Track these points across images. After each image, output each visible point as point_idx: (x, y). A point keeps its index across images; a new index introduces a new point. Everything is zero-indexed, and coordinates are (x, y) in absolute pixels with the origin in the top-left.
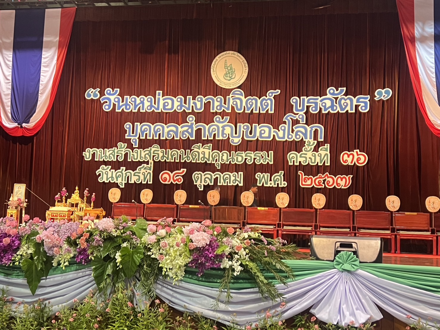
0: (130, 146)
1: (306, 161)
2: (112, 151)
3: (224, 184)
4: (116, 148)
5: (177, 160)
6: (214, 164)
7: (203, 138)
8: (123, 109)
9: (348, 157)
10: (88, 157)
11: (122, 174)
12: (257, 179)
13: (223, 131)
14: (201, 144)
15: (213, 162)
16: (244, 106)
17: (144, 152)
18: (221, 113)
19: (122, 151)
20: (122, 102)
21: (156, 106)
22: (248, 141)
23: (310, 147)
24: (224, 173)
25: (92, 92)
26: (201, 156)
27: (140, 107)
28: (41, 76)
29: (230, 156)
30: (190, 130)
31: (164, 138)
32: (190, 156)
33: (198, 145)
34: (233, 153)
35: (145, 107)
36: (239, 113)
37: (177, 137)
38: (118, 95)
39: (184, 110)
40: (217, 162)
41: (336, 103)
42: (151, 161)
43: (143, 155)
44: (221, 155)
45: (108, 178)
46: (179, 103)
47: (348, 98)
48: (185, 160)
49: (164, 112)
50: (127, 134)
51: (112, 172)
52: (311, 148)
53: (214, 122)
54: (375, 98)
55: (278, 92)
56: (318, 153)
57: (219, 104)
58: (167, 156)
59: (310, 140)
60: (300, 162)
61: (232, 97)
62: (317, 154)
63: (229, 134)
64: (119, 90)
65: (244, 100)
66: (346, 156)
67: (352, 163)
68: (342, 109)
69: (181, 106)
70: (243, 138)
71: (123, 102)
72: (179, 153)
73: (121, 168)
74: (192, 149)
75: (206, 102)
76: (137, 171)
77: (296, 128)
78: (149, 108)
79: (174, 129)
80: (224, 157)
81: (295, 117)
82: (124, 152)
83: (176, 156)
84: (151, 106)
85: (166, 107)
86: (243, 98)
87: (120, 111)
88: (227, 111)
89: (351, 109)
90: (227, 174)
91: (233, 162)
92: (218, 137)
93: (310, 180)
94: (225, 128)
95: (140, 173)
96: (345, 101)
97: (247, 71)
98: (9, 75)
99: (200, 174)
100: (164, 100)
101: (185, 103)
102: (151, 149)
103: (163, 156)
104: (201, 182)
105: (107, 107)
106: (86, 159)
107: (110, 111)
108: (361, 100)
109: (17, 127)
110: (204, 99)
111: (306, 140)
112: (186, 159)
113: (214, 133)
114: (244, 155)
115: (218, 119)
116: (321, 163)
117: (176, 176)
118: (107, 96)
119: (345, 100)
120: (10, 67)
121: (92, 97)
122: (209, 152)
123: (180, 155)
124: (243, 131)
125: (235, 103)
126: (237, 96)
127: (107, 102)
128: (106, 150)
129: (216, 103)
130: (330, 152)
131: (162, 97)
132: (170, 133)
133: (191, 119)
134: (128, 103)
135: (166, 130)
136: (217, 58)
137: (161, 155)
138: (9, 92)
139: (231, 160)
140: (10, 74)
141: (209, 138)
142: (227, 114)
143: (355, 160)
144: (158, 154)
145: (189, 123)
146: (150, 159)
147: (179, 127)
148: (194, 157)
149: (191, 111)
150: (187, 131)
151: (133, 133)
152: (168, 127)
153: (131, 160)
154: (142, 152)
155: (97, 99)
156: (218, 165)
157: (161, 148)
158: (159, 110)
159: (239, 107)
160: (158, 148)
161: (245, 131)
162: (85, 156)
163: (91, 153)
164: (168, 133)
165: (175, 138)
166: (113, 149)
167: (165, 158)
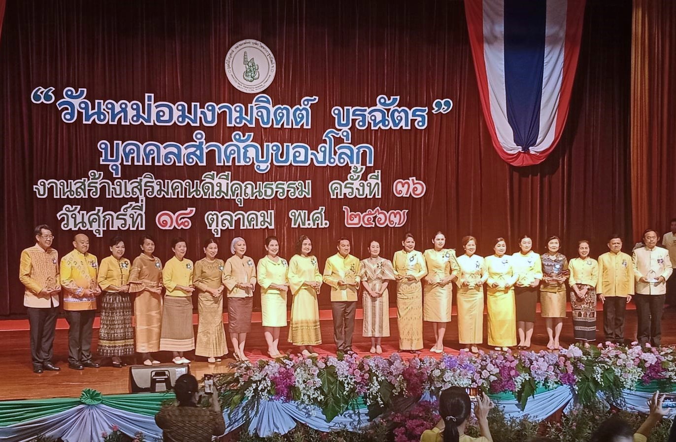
0: (108, 176)
1: (352, 193)
2: (80, 184)
3: (249, 228)
4: (87, 179)
5: (182, 195)
6: (235, 199)
7: (217, 164)
8: (94, 120)
9: (403, 187)
10: (42, 193)
11: (99, 217)
12: (291, 219)
13: (245, 153)
14: (215, 173)
15: (232, 198)
16: (272, 119)
17: (131, 184)
18: (241, 128)
19: (96, 183)
20: (92, 110)
21: (146, 116)
22: (278, 166)
23: (357, 174)
24: (249, 213)
25: (42, 93)
26: (216, 189)
27: (121, 117)
29: (256, 188)
30: (198, 153)
31: (161, 164)
32: (201, 190)
33: (211, 173)
34: (260, 184)
35: (129, 117)
36: (265, 129)
37: (180, 162)
38: (84, 99)
39: (188, 122)
40: (239, 197)
41: (388, 117)
42: (142, 197)
43: (129, 189)
44: (244, 188)
45: (77, 223)
46: (180, 113)
47: (403, 111)
48: (193, 196)
49: (158, 126)
50: (103, 158)
51: (83, 214)
52: (359, 176)
53: (232, 141)
54: (434, 111)
55: (315, 99)
56: (367, 182)
57: (238, 115)
58: (166, 190)
59: (357, 165)
60: (345, 194)
61: (255, 105)
62: (365, 183)
63: (253, 158)
64: (85, 90)
65: (272, 110)
66: (400, 186)
67: (407, 194)
68: (395, 125)
69: (183, 116)
70: (272, 163)
71: (93, 108)
72: (184, 185)
73: (97, 208)
74: (203, 179)
75: (219, 112)
76: (122, 212)
77: (339, 149)
78: (135, 119)
80: (248, 190)
81: (338, 134)
82: (100, 184)
83: (180, 189)
84: (138, 116)
85: (162, 119)
86: (270, 106)
87: (90, 122)
88: (250, 126)
89: (407, 125)
90: (252, 214)
91: (260, 196)
92: (239, 161)
93: (358, 217)
94: (248, 149)
95: (125, 215)
96: (398, 115)
97: (275, 68)
99: (215, 214)
100: (157, 107)
101: (190, 112)
102: (141, 180)
103: (160, 190)
104: (217, 226)
105: (68, 117)
106: (38, 196)
107: (73, 123)
108: (418, 113)
110: (217, 108)
111: (353, 166)
112: (195, 193)
113: (234, 156)
114: (274, 187)
115: (237, 137)
116: (370, 195)
117: (180, 220)
118: (67, 99)
119: (400, 113)
121: (43, 100)
122: (228, 183)
123: (186, 189)
124: (272, 154)
125: (260, 114)
126: (262, 104)
127: (67, 109)
128: (71, 182)
129: (235, 114)
130: (382, 181)
131: (154, 103)
132: (169, 156)
133: (199, 136)
134: (102, 111)
135: (163, 152)
137: (157, 188)
139: (257, 193)
141: (226, 164)
142: (250, 130)
143: (411, 190)
144: (152, 187)
145: (196, 142)
146: (141, 195)
147: (183, 148)
148: (206, 191)
149: (198, 124)
150: (194, 153)
151: (112, 156)
152: (165, 148)
153: (110, 197)
154: (128, 185)
155: (51, 104)
156: (241, 202)
157: (155, 179)
158: (150, 122)
159: (265, 120)
160: (152, 178)
161: (274, 153)
162: (37, 191)
163: (47, 186)
164: (166, 156)
165: (177, 164)
166: (82, 181)
167: (163, 193)
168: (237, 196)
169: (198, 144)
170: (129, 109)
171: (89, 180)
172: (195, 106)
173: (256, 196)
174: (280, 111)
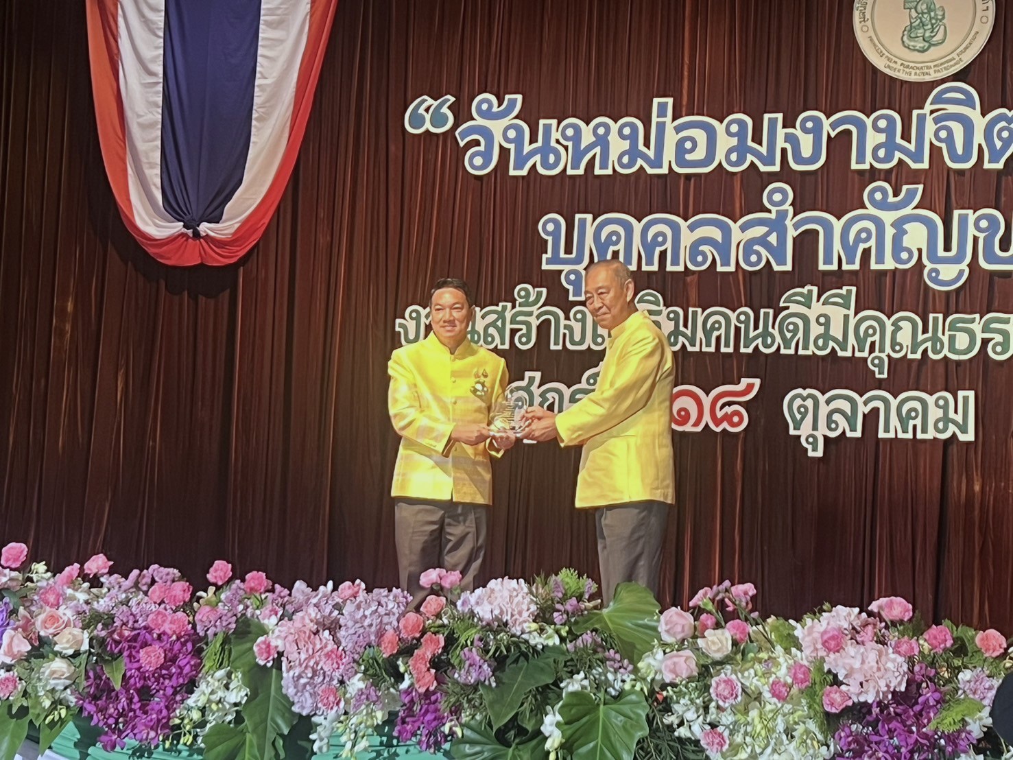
0: (559, 297)
2: (495, 316)
3: (901, 435)
4: (509, 305)
5: (727, 345)
6: (865, 359)
7: (822, 267)
8: (534, 165)
10: (412, 335)
11: (531, 395)
13: (897, 240)
14: (815, 289)
15: (858, 354)
16: (980, 146)
18: (889, 171)
19: (530, 314)
20: (531, 143)
21: (651, 153)
22: (993, 274)
24: (903, 396)
25: (427, 110)
26: (815, 330)
27: (594, 156)
28: (259, 59)
29: (925, 331)
30: (773, 239)
31: (681, 268)
32: (776, 333)
33: (805, 290)
34: (935, 320)
35: (613, 156)
36: (961, 172)
37: (726, 262)
38: (516, 117)
39: (752, 163)
40: (877, 353)
44: (889, 329)
46: (734, 141)
48: (757, 348)
49: (679, 175)
50: (549, 255)
53: (864, 207)
57: (882, 138)
58: (689, 332)
61: (932, 112)
63: (920, 250)
64: (519, 97)
65: (980, 123)
69: (742, 149)
70: (974, 265)
71: (533, 140)
72: (734, 321)
73: (528, 374)
74: (782, 304)
75: (833, 134)
76: (583, 385)
78: (625, 160)
79: (716, 234)
80: (903, 334)
82: (538, 317)
83: (723, 331)
84: (633, 153)
85: (688, 157)
86: (974, 114)
87: (524, 172)
88: (914, 166)
90: (912, 399)
91: (935, 352)
92: (880, 260)
94: (905, 227)
97: (991, 14)
98: (154, 60)
99: (810, 396)
100: (678, 129)
101: (757, 139)
104: (815, 427)
105: (478, 161)
107: (488, 175)
109: (183, 235)
110: (826, 123)
112: (759, 341)
113: (866, 245)
114: (977, 327)
115: (878, 196)
117: (722, 407)
118: (479, 121)
120: (159, 29)
121: (428, 126)
122: (846, 317)
123: (738, 329)
124: (976, 239)
125: (943, 134)
126: (952, 109)
127: (477, 143)
129: (873, 138)
131: (674, 119)
132: (701, 248)
133: (777, 197)
134: (553, 143)
135: (687, 238)
137: (668, 327)
138: (157, 116)
139: (929, 344)
140: (158, 57)
141: (845, 267)
142: (914, 177)
145: (770, 211)
147: (735, 227)
148: (789, 335)
149: (776, 168)
150: (763, 241)
151: (568, 250)
152: (692, 228)
153: (560, 347)
155: (444, 134)
156: (881, 366)
157: (666, 305)
158: (661, 167)
159: (960, 151)
160: (657, 303)
161: (981, 236)
162: (401, 330)
163: (424, 321)
164: (695, 248)
165: (719, 269)
166: (499, 308)
167: (681, 339)
168: (872, 350)
169: (773, 216)
170: (613, 138)
171: (514, 307)
172: (773, 123)
173: (925, 351)
174: (1003, 124)
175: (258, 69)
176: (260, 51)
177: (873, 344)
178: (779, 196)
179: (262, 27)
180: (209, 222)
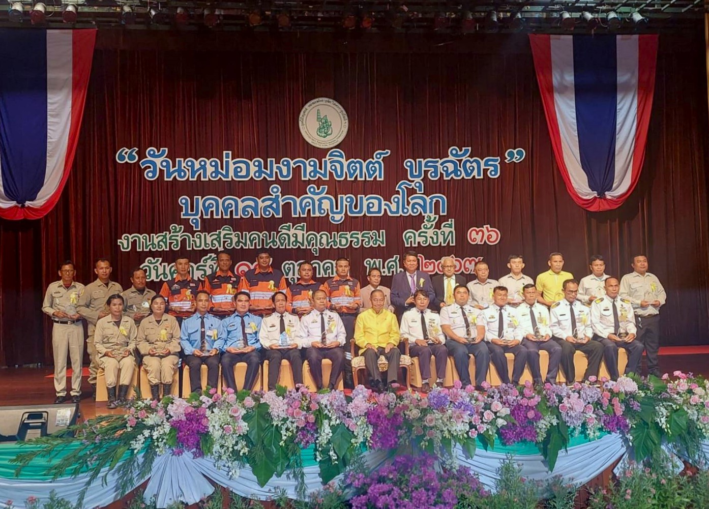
0: (189, 229)
1: (426, 241)
2: (162, 237)
3: (324, 276)
4: (168, 233)
6: (310, 249)
7: (293, 216)
8: (175, 177)
9: (477, 234)
10: (125, 246)
12: (366, 267)
13: (320, 206)
14: (291, 224)
15: (308, 247)
16: (346, 173)
17: (210, 236)
18: (315, 181)
19: (178, 236)
20: (173, 167)
21: (224, 172)
22: (352, 217)
23: (431, 223)
24: (324, 262)
25: (126, 153)
26: (293, 239)
27: (200, 173)
28: (48, 131)
29: (331, 238)
30: (274, 206)
31: (239, 217)
32: (278, 241)
33: (287, 225)
34: (334, 234)
35: (208, 174)
36: (339, 181)
37: (257, 215)
38: (166, 157)
39: (264, 177)
40: (315, 247)
41: (460, 167)
43: (209, 241)
44: (319, 238)
45: (159, 274)
46: (257, 169)
47: (475, 161)
49: (236, 181)
50: (184, 212)
51: (164, 266)
52: (432, 225)
53: (307, 194)
54: (506, 161)
55: (387, 152)
56: (441, 230)
57: (312, 168)
58: (244, 241)
59: (430, 215)
60: (419, 243)
61: (329, 159)
62: (439, 232)
63: (328, 210)
64: (167, 149)
65: (345, 164)
66: (474, 233)
67: (481, 241)
68: (468, 174)
69: (260, 172)
70: (346, 214)
72: (261, 237)
74: (279, 230)
75: (294, 167)
76: (202, 263)
77: (412, 199)
78: (214, 175)
79: (252, 203)
80: (323, 240)
81: (410, 185)
82: (181, 237)
83: (257, 240)
84: (217, 172)
85: (239, 174)
86: (343, 160)
87: (171, 179)
88: (324, 179)
89: (479, 174)
90: (328, 263)
91: (335, 246)
92: (314, 213)
93: (432, 264)
94: (323, 201)
95: (206, 266)
96: (470, 165)
97: (347, 124)
99: (291, 263)
100: (234, 163)
101: (266, 168)
102: (220, 232)
103: (239, 242)
105: (150, 175)
106: (123, 250)
107: (155, 180)
108: (490, 163)
109: (16, 206)
110: (292, 163)
111: (426, 215)
112: (271, 244)
113: (309, 208)
114: (348, 236)
115: (312, 190)
116: (444, 243)
118: (149, 158)
119: (471, 163)
121: (127, 160)
122: (303, 234)
123: (263, 240)
124: (346, 205)
125: (333, 168)
126: (336, 158)
127: (149, 167)
128: (153, 236)
129: (309, 168)
130: (455, 229)
131: (232, 159)
132: (247, 209)
134: (183, 168)
135: (241, 206)
136: (306, 106)
137: (235, 240)
139: (332, 243)
141: (302, 216)
142: (324, 183)
143: (485, 238)
144: (231, 239)
145: (272, 195)
146: (220, 246)
147: (260, 201)
148: (282, 241)
149: (274, 179)
150: (270, 206)
151: (192, 210)
152: (243, 201)
153: (191, 249)
154: (208, 237)
155: (135, 163)
156: (316, 251)
157: (234, 231)
158: (228, 178)
159: (339, 174)
160: (230, 230)
161: (348, 204)
162: (121, 245)
163: (131, 240)
164: (244, 209)
165: (254, 217)
166: (164, 234)
167: (241, 244)
168: (313, 246)
169: (274, 197)
170: (208, 166)
171: (170, 233)
172: (271, 162)
173: (331, 245)
174: (353, 164)
175: (48, 135)
176: (48, 127)
177: (313, 243)
178: (276, 190)
179: (48, 117)
180: (29, 201)
